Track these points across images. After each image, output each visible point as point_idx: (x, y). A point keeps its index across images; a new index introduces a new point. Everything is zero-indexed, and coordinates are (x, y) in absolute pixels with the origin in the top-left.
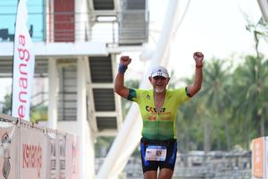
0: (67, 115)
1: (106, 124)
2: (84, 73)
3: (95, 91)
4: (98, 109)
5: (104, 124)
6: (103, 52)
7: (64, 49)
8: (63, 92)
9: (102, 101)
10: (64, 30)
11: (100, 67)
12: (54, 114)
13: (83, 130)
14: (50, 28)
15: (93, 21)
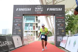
0: (34, 35)
2: (36, 32)
5: (37, 36)
7: (34, 30)
9: (37, 34)
10: (34, 29)
11: (37, 32)
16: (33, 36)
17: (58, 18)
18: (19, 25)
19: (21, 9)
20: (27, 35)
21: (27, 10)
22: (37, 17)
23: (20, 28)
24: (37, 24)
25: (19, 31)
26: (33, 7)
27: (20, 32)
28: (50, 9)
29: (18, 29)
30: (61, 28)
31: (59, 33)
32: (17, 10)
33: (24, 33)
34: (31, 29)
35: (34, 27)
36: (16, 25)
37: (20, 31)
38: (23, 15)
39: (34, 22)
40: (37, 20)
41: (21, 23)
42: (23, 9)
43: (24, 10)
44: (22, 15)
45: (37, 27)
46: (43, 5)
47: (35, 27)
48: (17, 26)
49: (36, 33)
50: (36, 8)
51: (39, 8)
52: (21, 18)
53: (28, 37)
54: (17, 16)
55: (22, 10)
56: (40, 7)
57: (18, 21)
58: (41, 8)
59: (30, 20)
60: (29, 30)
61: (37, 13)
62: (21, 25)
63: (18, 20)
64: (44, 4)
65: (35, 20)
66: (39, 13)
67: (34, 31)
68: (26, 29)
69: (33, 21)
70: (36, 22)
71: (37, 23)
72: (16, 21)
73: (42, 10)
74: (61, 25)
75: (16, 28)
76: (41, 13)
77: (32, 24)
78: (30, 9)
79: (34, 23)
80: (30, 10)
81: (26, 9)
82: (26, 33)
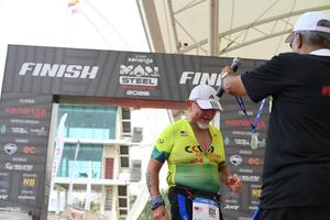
0: (108, 208)
1: (123, 212)
2: (116, 191)
3: (120, 200)
4: (120, 206)
6: (124, 184)
7: (108, 182)
8: (107, 199)
9: (122, 203)
10: (109, 174)
11: (122, 190)
12: (102, 207)
13: (114, 214)
14: (103, 173)
15: (120, 171)
16: (102, 211)
17: (234, 123)
18: (26, 150)
19: (47, 66)
20: (67, 206)
21: (77, 74)
22: (126, 115)
23: (30, 167)
24: (124, 149)
25: (26, 182)
26: (110, 60)
27: (29, 188)
28: (198, 75)
29: (22, 172)
30: (249, 174)
31: (240, 203)
32: (23, 72)
33: (53, 194)
34: (95, 175)
35: (110, 162)
36: (13, 148)
37: (32, 183)
38: (56, 99)
39: (112, 136)
40: (126, 127)
41: (42, 144)
42: (56, 66)
43: (60, 75)
44: (51, 98)
45: (124, 163)
46: (164, 55)
47: (117, 164)
48: (17, 154)
49: (115, 198)
50: (124, 69)
51: (139, 69)
52: (44, 113)
53: (73, 215)
54: (21, 101)
55: (52, 74)
56: (144, 65)
57: (22, 131)
58: (149, 69)
59: (91, 127)
60: (82, 181)
61: (129, 93)
62: (39, 151)
63: (24, 126)
64: (168, 52)
65: (114, 126)
66: (140, 93)
67: (107, 186)
68: (67, 175)
69: (107, 131)
70: (120, 140)
71: (126, 141)
72: (15, 130)
73: (155, 81)
74: (251, 161)
75: (9, 166)
76: (147, 94)
77: (102, 146)
78: (95, 69)
79: (112, 146)
80: (93, 76)
81: (70, 68)
82: (63, 194)
